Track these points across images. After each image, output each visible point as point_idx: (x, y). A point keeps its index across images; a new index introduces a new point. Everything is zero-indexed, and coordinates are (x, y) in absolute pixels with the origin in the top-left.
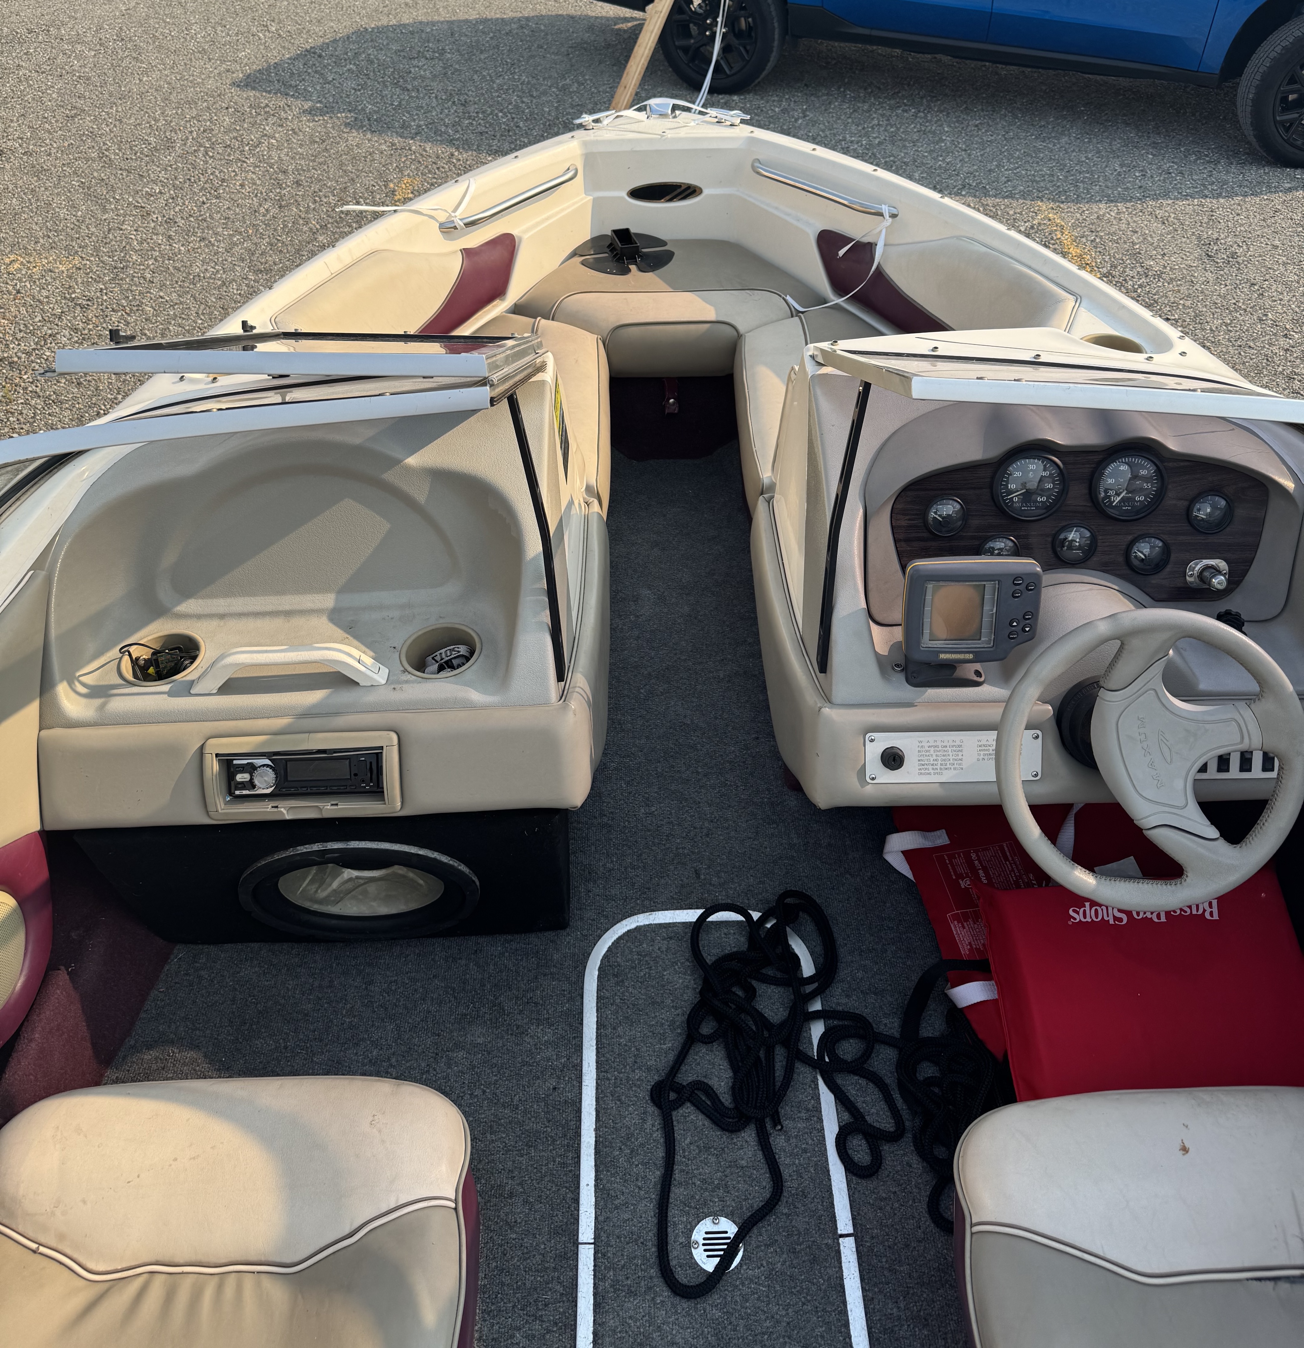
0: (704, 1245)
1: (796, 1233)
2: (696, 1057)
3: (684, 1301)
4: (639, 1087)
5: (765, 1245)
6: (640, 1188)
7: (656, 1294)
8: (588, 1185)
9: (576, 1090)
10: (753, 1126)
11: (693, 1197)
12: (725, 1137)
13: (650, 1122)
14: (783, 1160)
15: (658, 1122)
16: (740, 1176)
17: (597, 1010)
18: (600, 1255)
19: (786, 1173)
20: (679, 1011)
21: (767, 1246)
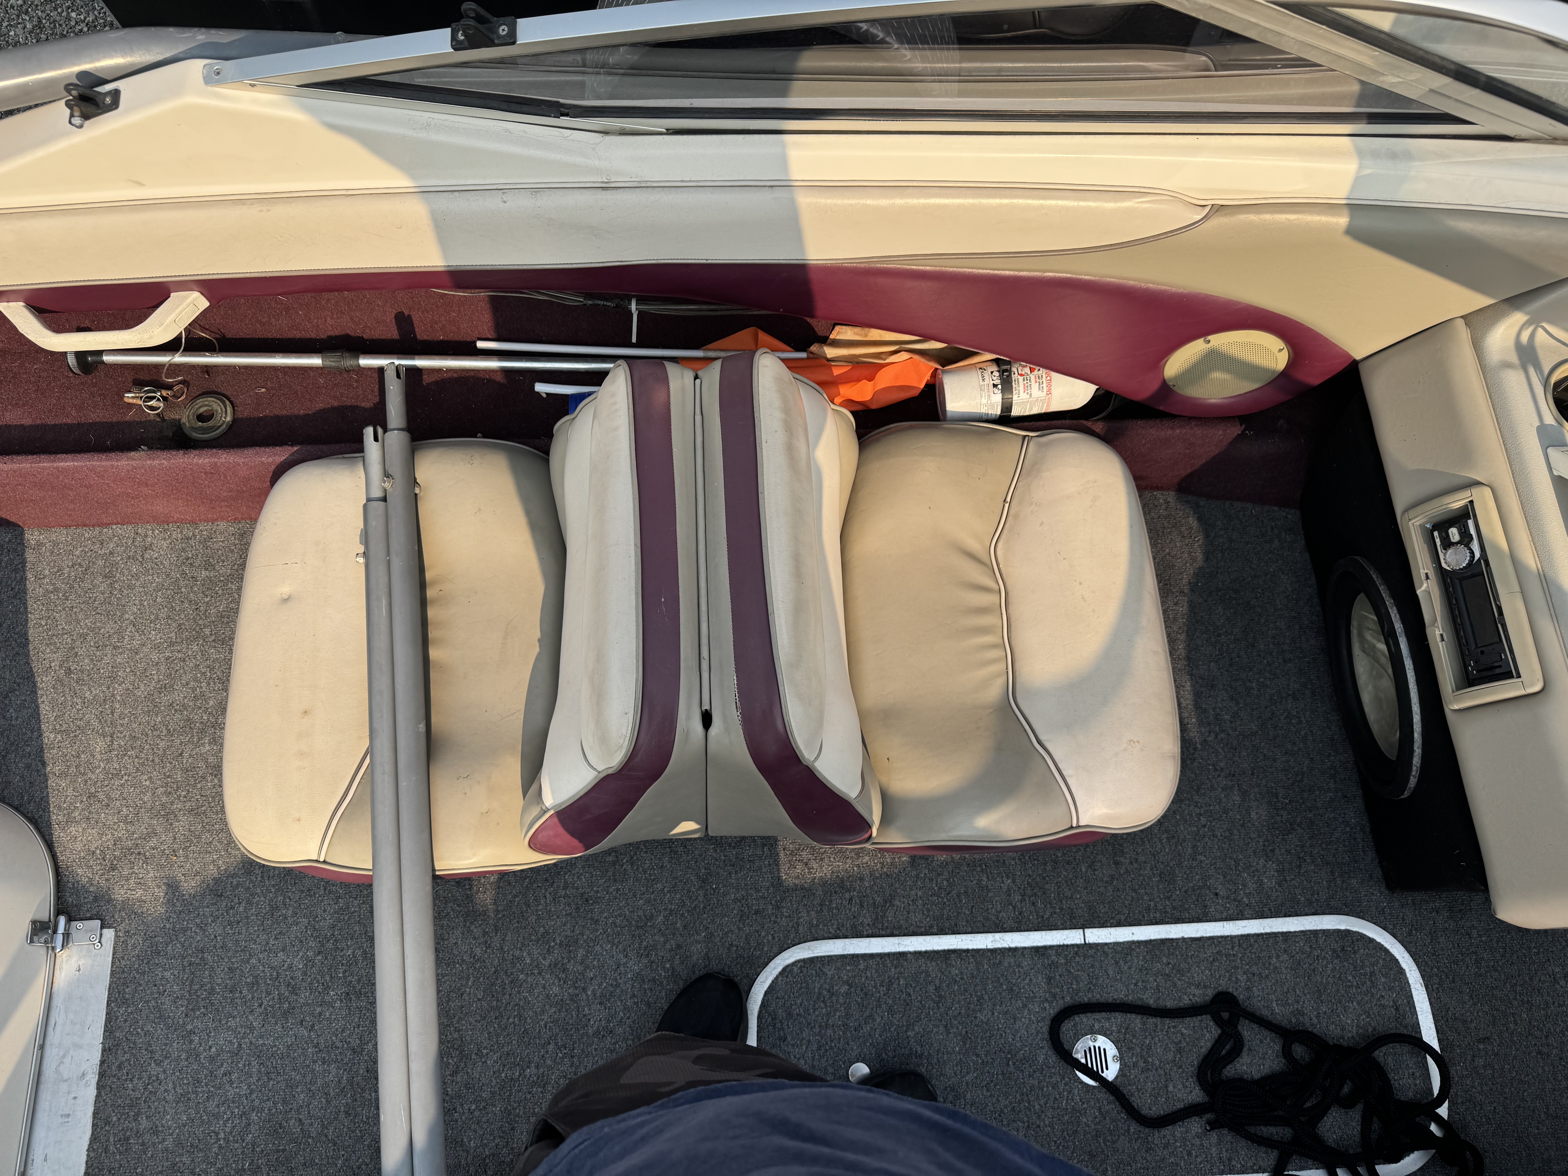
0: (1095, 1047)
1: (1114, 1138)
2: (1268, 1039)
3: (1048, 1028)
4: (1229, 980)
5: (1100, 1107)
6: (1136, 984)
7: (1051, 1003)
8: (1133, 934)
9: (1218, 916)
10: (1207, 1099)
11: (1134, 1036)
12: (1193, 1069)
13: (1197, 992)
14: (1178, 1130)
15: (1198, 1000)
16: (1158, 1084)
17: (1302, 932)
18: (1076, 949)
19: (1167, 1131)
20: (1315, 1020)
21: (1100, 1109)
